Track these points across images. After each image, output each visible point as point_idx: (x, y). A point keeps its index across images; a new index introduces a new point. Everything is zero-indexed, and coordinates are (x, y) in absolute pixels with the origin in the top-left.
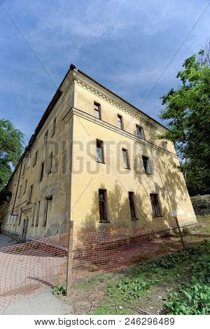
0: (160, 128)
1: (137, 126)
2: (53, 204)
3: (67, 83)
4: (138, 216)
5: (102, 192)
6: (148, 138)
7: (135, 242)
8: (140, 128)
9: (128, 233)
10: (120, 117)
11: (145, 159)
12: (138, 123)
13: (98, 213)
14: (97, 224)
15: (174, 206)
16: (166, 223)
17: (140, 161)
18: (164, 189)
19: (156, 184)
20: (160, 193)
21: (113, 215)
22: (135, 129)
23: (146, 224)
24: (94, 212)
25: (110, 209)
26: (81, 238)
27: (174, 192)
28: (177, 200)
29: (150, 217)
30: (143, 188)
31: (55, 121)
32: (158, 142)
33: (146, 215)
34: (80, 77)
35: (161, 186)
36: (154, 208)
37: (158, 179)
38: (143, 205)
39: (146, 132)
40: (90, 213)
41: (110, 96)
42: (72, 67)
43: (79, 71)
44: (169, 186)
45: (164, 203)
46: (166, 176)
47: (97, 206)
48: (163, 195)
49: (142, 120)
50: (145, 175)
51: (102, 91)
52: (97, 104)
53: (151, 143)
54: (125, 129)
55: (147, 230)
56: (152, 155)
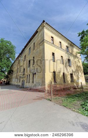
0: (75, 47)
1: (67, 46)
2: (36, 76)
3: (41, 28)
4: (66, 81)
5: (54, 72)
6: (70, 51)
7: (64, 90)
8: (67, 47)
9: (62, 87)
10: (60, 43)
11: (69, 60)
12: (67, 45)
13: (53, 79)
14: (53, 83)
15: (78, 78)
16: (75, 84)
17: (67, 60)
18: (75, 72)
19: (72, 70)
20: (74, 74)
21: (58, 80)
22: (66, 47)
23: (68, 84)
24: (52, 79)
25: (57, 78)
26: (48, 87)
27: (79, 73)
28: (79, 76)
29: (70, 82)
30: (68, 71)
31: (34, 44)
32: (74, 53)
33: (68, 81)
34: (46, 26)
35: (74, 71)
36: (71, 79)
37: (73, 68)
38: (68, 78)
39: (70, 49)
40: (51, 79)
41: (57, 34)
42: (44, 21)
43: (46, 23)
44: (77, 71)
45: (75, 77)
46: (76, 67)
47: (53, 77)
48: (75, 74)
49: (68, 43)
50: (69, 67)
51: (54, 31)
52: (52, 37)
53: (71, 54)
54: (62, 48)
55: (69, 86)
56: (72, 58)
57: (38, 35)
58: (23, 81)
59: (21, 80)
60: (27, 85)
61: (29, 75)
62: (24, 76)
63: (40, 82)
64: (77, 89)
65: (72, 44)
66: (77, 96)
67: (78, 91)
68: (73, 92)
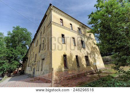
0: (88, 28)
1: (78, 28)
2: (45, 61)
3: (49, 11)
4: (80, 66)
5: (65, 56)
6: (83, 33)
7: (79, 76)
8: (79, 29)
9: (76, 73)
10: (71, 24)
11: (82, 42)
12: (79, 27)
13: (63, 65)
14: (63, 69)
15: (95, 61)
16: (92, 68)
17: (80, 42)
18: (90, 54)
19: (87, 52)
20: (89, 56)
21: (70, 65)
22: (78, 29)
23: (84, 69)
24: (62, 64)
25: (68, 63)
26: (57, 75)
27: (95, 55)
28: (96, 58)
29: (85, 66)
30: (82, 54)
31: (44, 27)
33: (83, 65)
34: (54, 9)
35: (89, 53)
36: (86, 62)
38: (82, 61)
39: (82, 31)
40: (60, 65)
41: (66, 16)
42: (51, 5)
43: (53, 6)
44: (93, 53)
45: (91, 60)
46: (91, 48)
47: (63, 62)
48: (90, 57)
49: (80, 25)
50: (82, 49)
51: (63, 14)
52: (61, 20)
53: (84, 35)
54: (73, 29)
55: (84, 71)
56: (85, 40)
61: (39, 61)
64: (94, 73)
65: (84, 26)
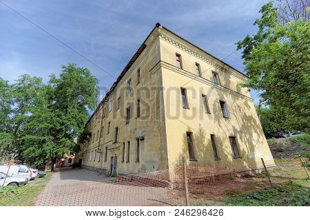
0: (234, 72)
1: (213, 72)
3: (152, 38)
4: (220, 156)
5: (189, 134)
6: (223, 83)
7: (219, 179)
8: (215, 74)
9: (213, 172)
10: (197, 65)
11: (222, 103)
12: (213, 69)
13: (188, 152)
14: (188, 162)
15: (252, 148)
16: (245, 164)
17: (218, 105)
18: (241, 132)
19: (234, 127)
20: (238, 136)
21: (200, 155)
22: (212, 75)
23: (228, 164)
24: (184, 152)
25: (196, 149)
26: (177, 172)
27: (251, 135)
28: (254, 143)
29: (230, 158)
30: (223, 131)
31: (139, 71)
32: (233, 87)
33: (226, 156)
34: (164, 33)
35: (239, 129)
36: (233, 150)
37: (235, 123)
38: (224, 147)
39: (221, 78)
40: (182, 152)
41: (189, 47)
42: (158, 25)
43: (163, 28)
44: (246, 129)
45: (243, 146)
46: (242, 119)
47: (186, 146)
48: (241, 138)
49: (216, 66)
50: (223, 119)
51: (182, 43)
52: (178, 55)
53: (226, 88)
54: (203, 75)
55: (229, 170)
56: (228, 99)
57: (147, 51)
58: (114, 158)
59: (110, 155)
60: (122, 168)
61: (129, 142)
62: (117, 145)
63: (156, 159)
64: (251, 176)
65: (226, 67)
66: (255, 198)
67: (256, 184)
68: (243, 186)
